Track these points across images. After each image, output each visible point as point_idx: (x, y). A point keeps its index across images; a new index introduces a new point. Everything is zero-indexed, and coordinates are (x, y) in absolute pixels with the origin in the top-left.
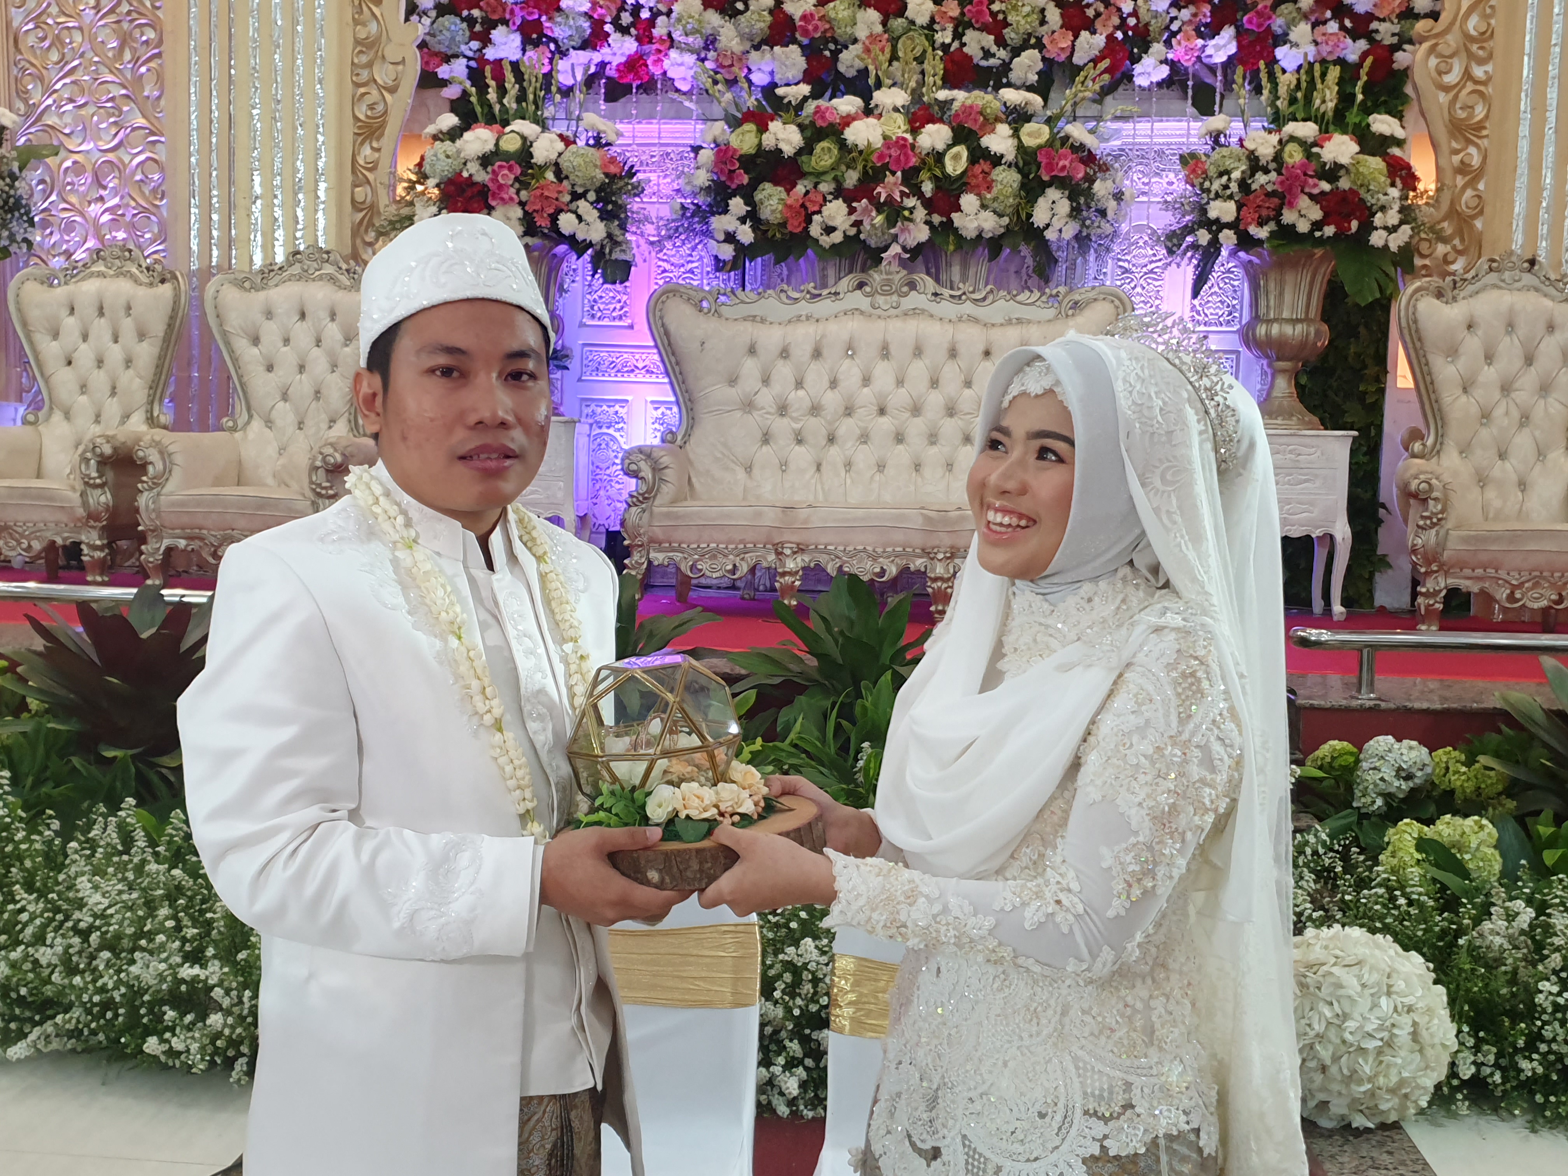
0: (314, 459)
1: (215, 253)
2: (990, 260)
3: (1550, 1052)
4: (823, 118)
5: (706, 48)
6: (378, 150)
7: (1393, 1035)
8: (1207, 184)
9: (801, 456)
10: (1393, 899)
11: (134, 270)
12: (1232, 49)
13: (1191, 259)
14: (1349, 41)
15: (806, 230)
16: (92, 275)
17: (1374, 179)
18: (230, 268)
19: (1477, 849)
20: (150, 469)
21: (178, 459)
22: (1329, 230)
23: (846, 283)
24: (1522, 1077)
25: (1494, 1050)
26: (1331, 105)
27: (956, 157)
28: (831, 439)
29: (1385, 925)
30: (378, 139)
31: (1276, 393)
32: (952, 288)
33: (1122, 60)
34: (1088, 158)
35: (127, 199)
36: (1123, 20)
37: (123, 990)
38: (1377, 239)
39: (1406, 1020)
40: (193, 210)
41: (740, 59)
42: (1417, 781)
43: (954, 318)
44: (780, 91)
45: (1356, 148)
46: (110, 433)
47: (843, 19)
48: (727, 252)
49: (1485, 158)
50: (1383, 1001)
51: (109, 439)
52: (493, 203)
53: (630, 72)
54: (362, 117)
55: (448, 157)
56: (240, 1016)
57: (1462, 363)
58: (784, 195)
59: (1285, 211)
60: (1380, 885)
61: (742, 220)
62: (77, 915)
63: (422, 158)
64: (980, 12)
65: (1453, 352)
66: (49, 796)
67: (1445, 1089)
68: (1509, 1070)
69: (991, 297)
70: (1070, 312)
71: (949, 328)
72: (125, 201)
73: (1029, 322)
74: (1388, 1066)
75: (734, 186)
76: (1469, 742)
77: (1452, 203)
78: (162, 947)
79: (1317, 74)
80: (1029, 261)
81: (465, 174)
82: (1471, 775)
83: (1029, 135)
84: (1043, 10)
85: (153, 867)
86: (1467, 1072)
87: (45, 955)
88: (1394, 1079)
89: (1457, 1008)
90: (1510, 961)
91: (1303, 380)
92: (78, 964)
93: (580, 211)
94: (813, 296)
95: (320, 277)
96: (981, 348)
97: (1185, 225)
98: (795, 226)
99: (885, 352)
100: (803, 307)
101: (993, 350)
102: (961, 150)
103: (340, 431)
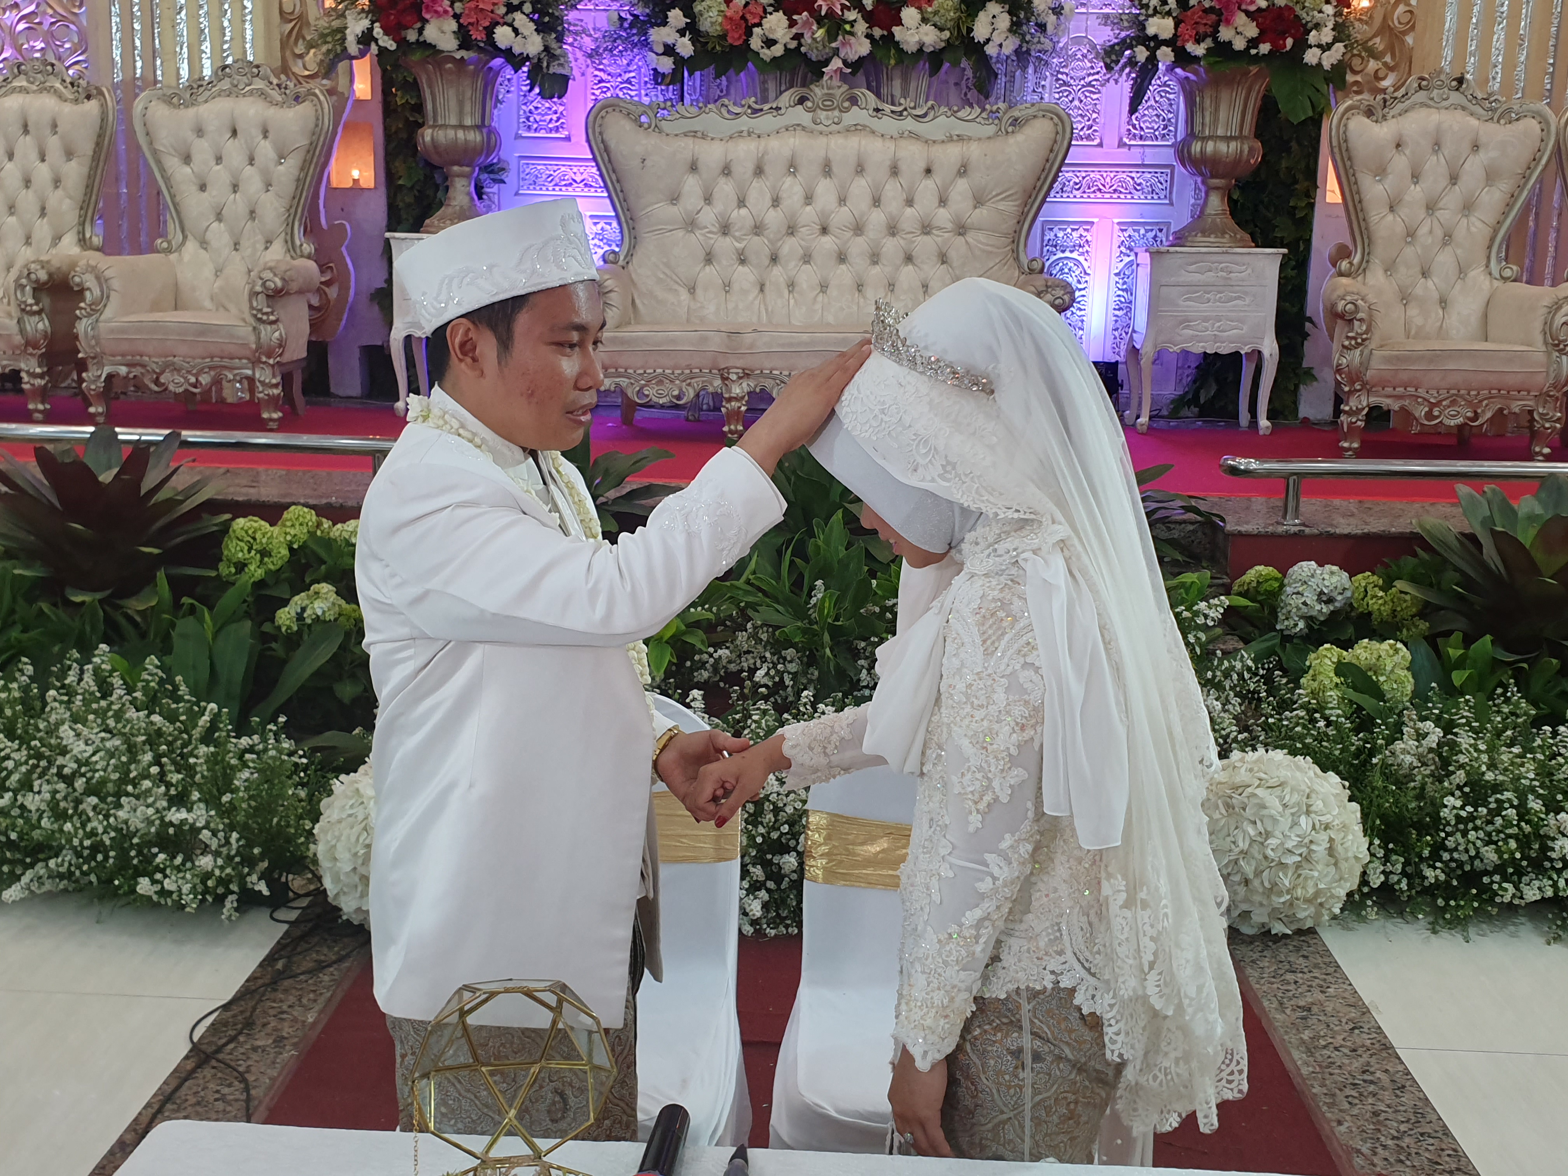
0: (254, 284)
1: (139, 64)
2: (931, 76)
3: (1452, 859)
7: (1311, 851)
8: (1145, 1)
9: (744, 276)
10: (1313, 721)
11: (58, 85)
13: (1128, 75)
15: (747, 43)
16: (14, 90)
18: (156, 82)
19: (1392, 671)
20: (88, 294)
21: (115, 284)
22: (1265, 48)
23: (787, 98)
24: (1426, 884)
25: (1402, 860)
28: (774, 259)
29: (1304, 744)
31: (1209, 210)
32: (893, 104)
35: (43, 7)
37: (113, 834)
38: (1311, 57)
39: (1323, 837)
40: (114, 19)
42: (1337, 604)
43: (895, 134)
46: (44, 258)
48: (666, 65)
50: (1303, 820)
51: (43, 265)
52: (427, 16)
56: (228, 855)
57: (1390, 181)
58: (723, 9)
59: (1222, 28)
60: (1302, 707)
61: (682, 33)
62: (60, 761)
65: (1381, 172)
66: (19, 641)
67: (1356, 896)
68: (1413, 875)
69: (931, 115)
70: (1010, 129)
71: (891, 145)
72: (41, 8)
73: (970, 139)
74: (1306, 878)
76: (1387, 566)
77: (1385, 18)
78: (148, 791)
80: (969, 73)
82: (1388, 599)
85: (132, 714)
86: (1376, 880)
87: (32, 802)
88: (1311, 891)
89: (1369, 823)
90: (1419, 778)
91: (1235, 197)
92: (66, 810)
93: (516, 24)
94: (755, 111)
95: (251, 93)
96: (922, 165)
97: (1124, 40)
98: (735, 40)
99: (827, 170)
100: (745, 123)
101: (934, 168)
103: (277, 252)
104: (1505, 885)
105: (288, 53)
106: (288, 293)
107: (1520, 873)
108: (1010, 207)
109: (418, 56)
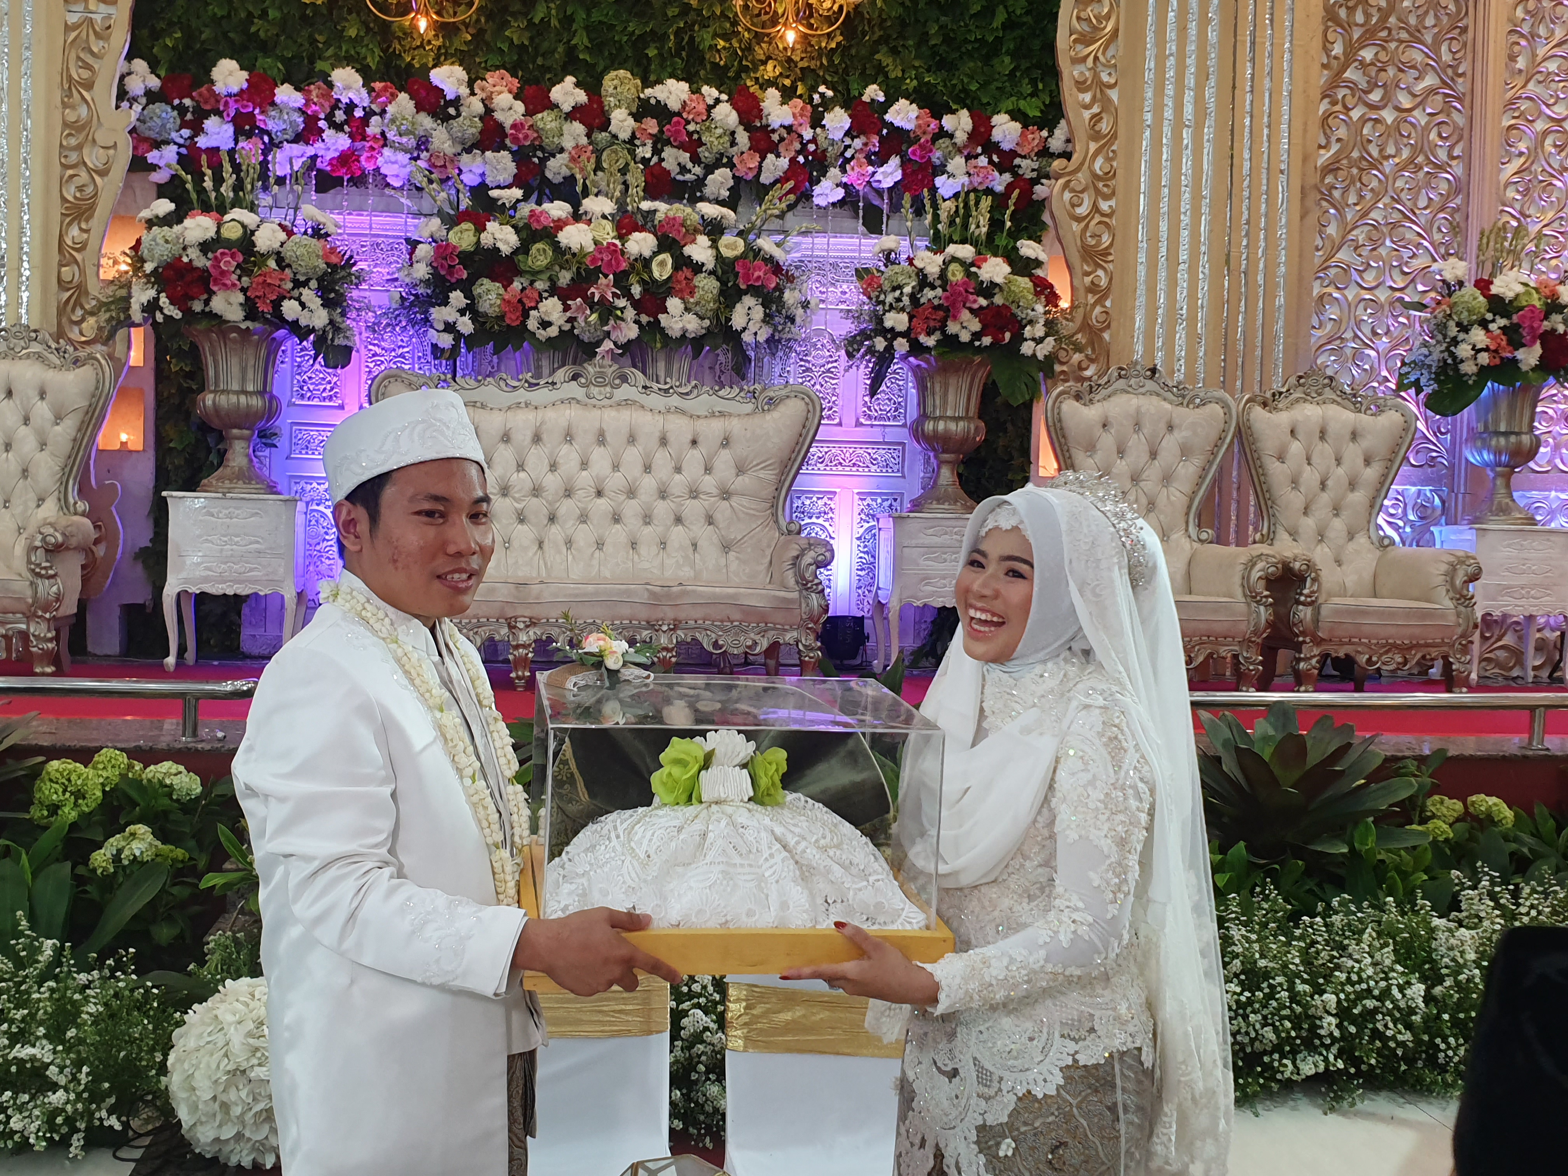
0: (31, 539)
2: (692, 357)
4: (538, 221)
5: (418, 147)
6: (87, 231)
8: (882, 297)
9: (524, 534)
12: (898, 176)
13: (868, 362)
14: (996, 173)
15: (523, 324)
17: (1024, 297)
22: (987, 341)
23: (561, 374)
26: (984, 230)
27: (662, 264)
28: (552, 518)
30: (87, 221)
31: (944, 482)
32: (659, 382)
33: (803, 182)
34: (776, 268)
36: (804, 145)
38: (1027, 348)
41: (452, 161)
43: (663, 410)
44: (494, 193)
45: (1007, 269)
47: (551, 129)
48: (445, 341)
49: (1111, 280)
52: (215, 288)
53: (343, 166)
54: (70, 198)
55: (167, 242)
57: (1099, 456)
58: (501, 291)
59: (949, 323)
61: (462, 312)
63: (139, 242)
64: (678, 132)
65: (1091, 448)
69: (695, 391)
70: (766, 407)
71: (660, 419)
73: (730, 415)
75: (453, 280)
77: (1085, 317)
79: (972, 203)
81: (185, 259)
83: (728, 246)
84: (733, 133)
91: (964, 470)
93: (303, 299)
94: (531, 385)
95: (28, 356)
96: (690, 437)
97: (862, 332)
98: (512, 320)
99: (601, 439)
100: (522, 395)
101: (700, 440)
102: (666, 257)
103: (50, 509)
104: (1285, 1061)
105: (64, 320)
106: (68, 549)
107: (1294, 1052)
108: (769, 475)
109: (202, 326)
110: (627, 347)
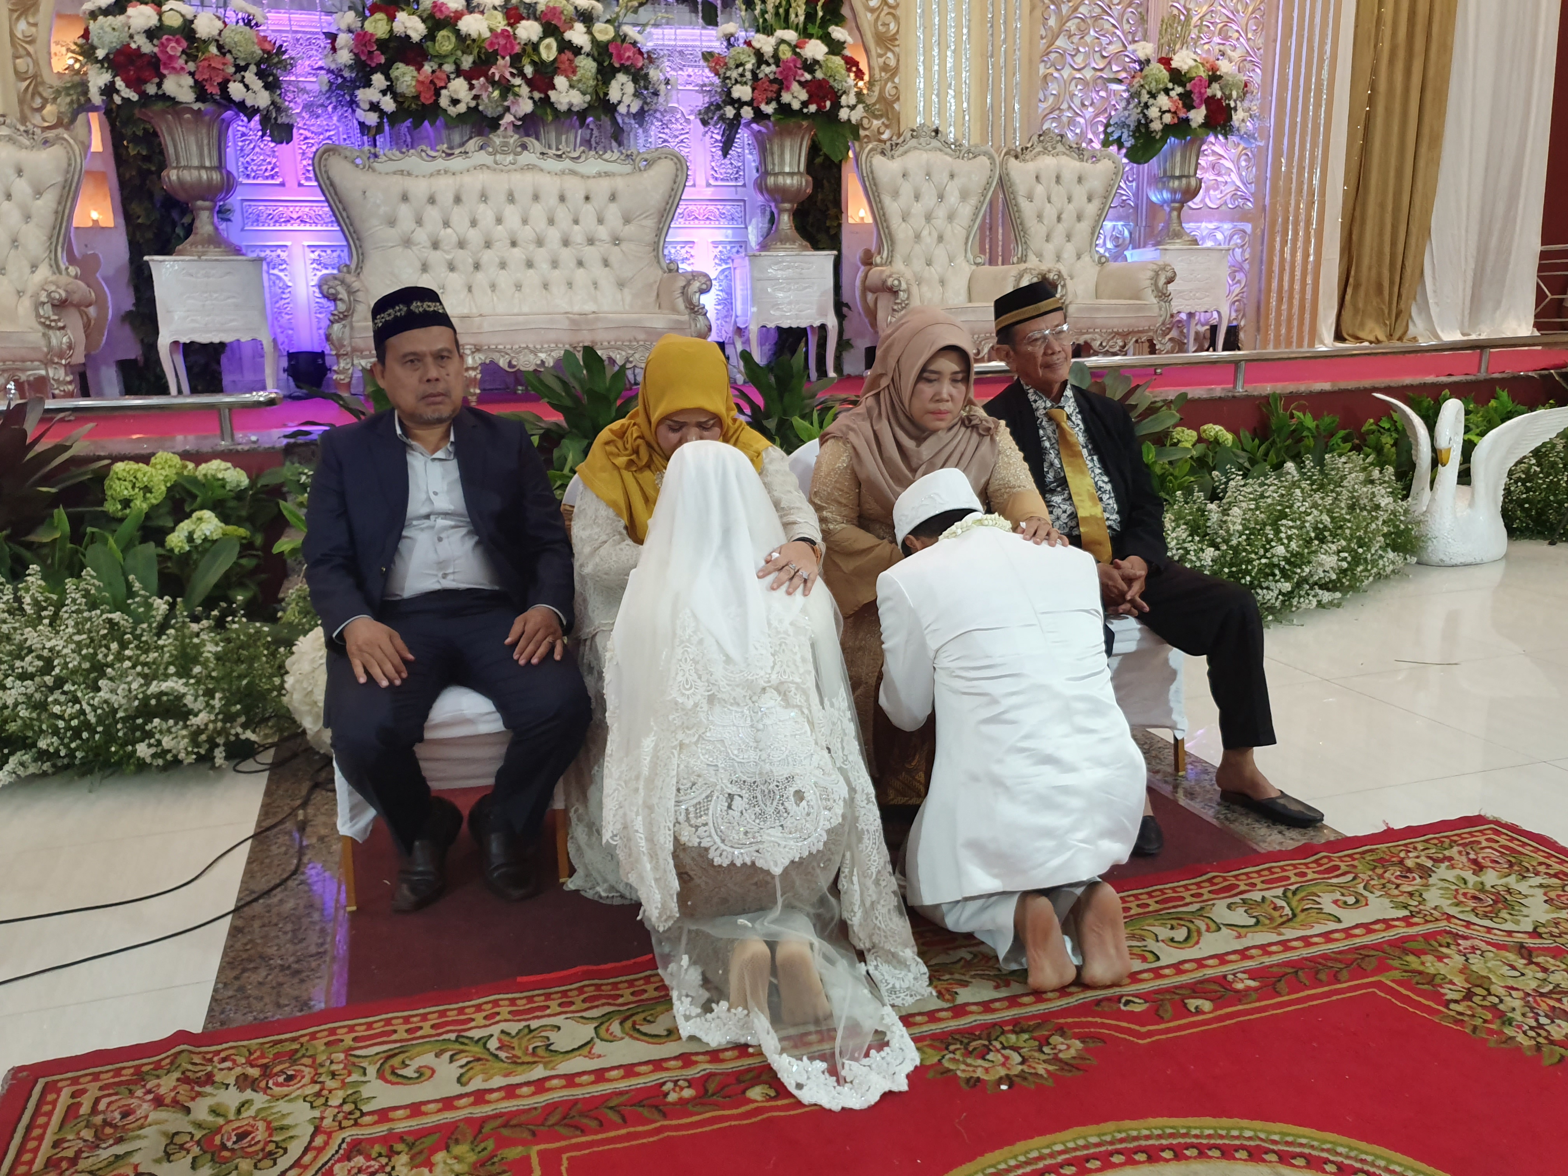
2: (577, 128)
4: (441, 12)
6: (35, 25)
8: (728, 73)
9: (455, 280)
13: (720, 128)
15: (436, 102)
17: (838, 72)
22: (812, 108)
23: (472, 144)
26: (802, 19)
27: (548, 47)
28: (477, 267)
30: (33, 15)
31: (782, 229)
32: (553, 149)
34: (640, 51)
38: (843, 114)
43: (559, 172)
45: (824, 49)
48: (372, 118)
52: (165, 73)
55: (113, 29)
57: (902, 200)
58: (415, 73)
59: (783, 94)
61: (384, 93)
63: (87, 31)
65: (896, 194)
69: (583, 158)
70: (641, 168)
71: (557, 180)
73: (614, 175)
75: (374, 65)
77: (881, 90)
81: (133, 46)
83: (600, 32)
93: (246, 81)
94: (448, 155)
96: (582, 194)
97: (714, 103)
98: (426, 98)
99: (511, 198)
100: (441, 163)
101: (592, 196)
102: (551, 41)
103: (44, 272)
105: (26, 107)
106: (70, 304)
108: (649, 224)
109: (159, 106)
110: (525, 118)
